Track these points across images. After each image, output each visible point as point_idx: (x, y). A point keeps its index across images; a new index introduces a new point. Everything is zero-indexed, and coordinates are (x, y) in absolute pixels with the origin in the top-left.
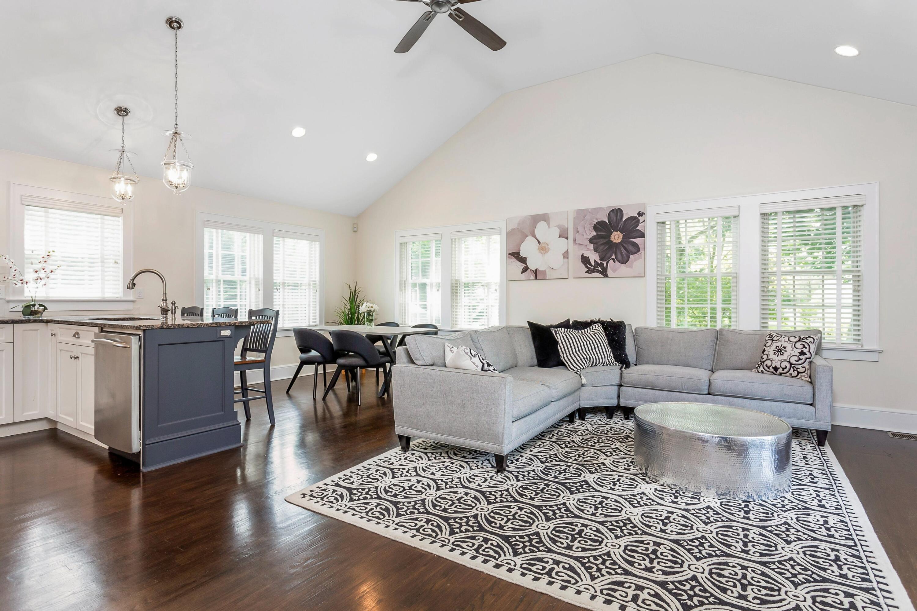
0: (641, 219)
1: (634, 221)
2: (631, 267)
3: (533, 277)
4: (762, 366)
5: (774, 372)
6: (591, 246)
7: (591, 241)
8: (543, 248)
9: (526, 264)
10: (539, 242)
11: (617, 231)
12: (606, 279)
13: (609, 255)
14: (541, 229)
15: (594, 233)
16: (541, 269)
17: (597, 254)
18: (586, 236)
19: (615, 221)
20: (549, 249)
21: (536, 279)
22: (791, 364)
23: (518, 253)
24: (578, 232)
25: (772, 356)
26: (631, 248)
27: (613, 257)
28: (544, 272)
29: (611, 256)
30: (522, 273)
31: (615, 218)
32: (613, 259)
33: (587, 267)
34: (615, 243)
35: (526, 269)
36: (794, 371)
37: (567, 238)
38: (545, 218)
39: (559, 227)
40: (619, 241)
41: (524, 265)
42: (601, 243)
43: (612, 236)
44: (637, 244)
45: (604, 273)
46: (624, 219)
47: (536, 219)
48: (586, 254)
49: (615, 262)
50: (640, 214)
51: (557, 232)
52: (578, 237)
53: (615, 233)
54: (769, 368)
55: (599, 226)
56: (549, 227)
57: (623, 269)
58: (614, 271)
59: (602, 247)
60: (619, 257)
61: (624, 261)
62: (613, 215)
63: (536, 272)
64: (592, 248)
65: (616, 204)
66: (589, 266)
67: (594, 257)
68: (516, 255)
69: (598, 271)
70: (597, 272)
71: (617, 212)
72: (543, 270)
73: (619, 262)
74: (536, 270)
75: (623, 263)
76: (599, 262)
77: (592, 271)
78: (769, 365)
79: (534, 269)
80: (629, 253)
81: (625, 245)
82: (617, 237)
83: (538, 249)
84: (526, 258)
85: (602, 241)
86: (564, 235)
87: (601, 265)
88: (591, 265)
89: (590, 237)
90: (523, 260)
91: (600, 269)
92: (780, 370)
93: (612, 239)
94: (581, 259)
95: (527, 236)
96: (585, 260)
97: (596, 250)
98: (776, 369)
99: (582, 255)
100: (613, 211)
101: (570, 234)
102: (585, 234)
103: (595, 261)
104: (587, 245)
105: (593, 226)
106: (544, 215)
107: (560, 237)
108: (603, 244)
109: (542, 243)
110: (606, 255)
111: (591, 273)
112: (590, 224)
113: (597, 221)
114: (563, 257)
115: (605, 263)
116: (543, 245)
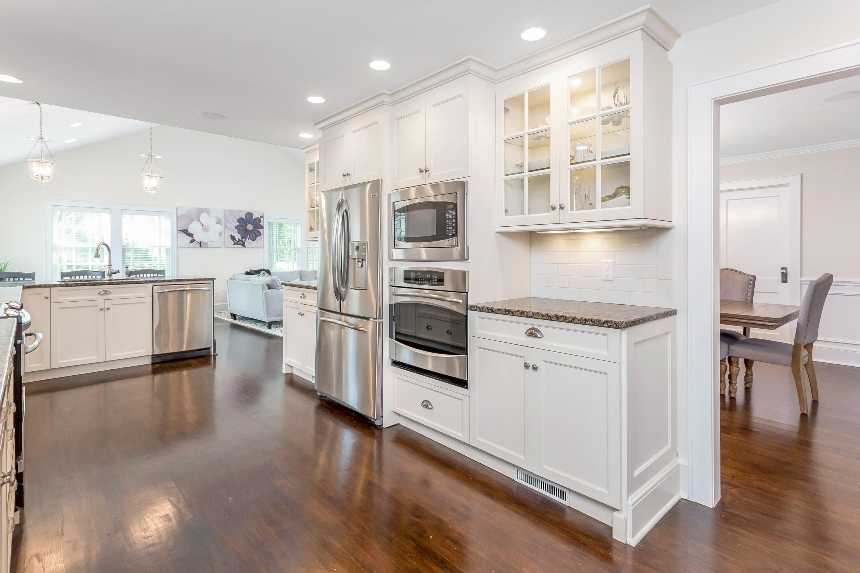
0: (262, 219)
1: (258, 220)
2: (257, 243)
3: (198, 246)
6: (236, 230)
7: (236, 227)
8: (206, 229)
9: (193, 237)
10: (203, 225)
11: (250, 224)
12: (245, 248)
13: (246, 236)
14: (204, 217)
15: (238, 224)
16: (204, 241)
17: (240, 235)
18: (233, 225)
19: (249, 218)
20: (210, 230)
21: (201, 247)
23: (187, 231)
24: (228, 222)
26: (257, 233)
27: (248, 237)
28: (206, 244)
29: (247, 236)
30: (190, 243)
31: (249, 217)
32: (248, 238)
33: (234, 242)
34: (249, 230)
35: (193, 241)
37: (221, 224)
38: (207, 211)
39: (216, 217)
40: (251, 229)
41: (191, 239)
43: (248, 226)
44: (260, 232)
45: (244, 245)
46: (254, 218)
47: (200, 211)
48: (234, 234)
49: (249, 240)
50: (261, 217)
51: (215, 220)
52: (228, 224)
53: (249, 225)
55: (240, 220)
56: (210, 217)
57: (253, 244)
58: (249, 244)
59: (243, 231)
60: (251, 237)
61: (254, 239)
62: (248, 216)
63: (200, 243)
64: (237, 232)
65: (250, 210)
66: (235, 241)
67: (238, 237)
68: (185, 232)
69: (240, 244)
70: (239, 244)
71: (249, 215)
72: (206, 242)
73: (251, 240)
74: (201, 242)
75: (253, 241)
76: (241, 239)
79: (199, 241)
80: (256, 236)
81: (254, 231)
82: (250, 227)
83: (202, 229)
84: (193, 234)
85: (243, 228)
86: (219, 222)
87: (242, 241)
88: (236, 241)
89: (236, 225)
90: (191, 235)
91: (241, 243)
93: (248, 228)
94: (231, 237)
95: (193, 220)
96: (233, 238)
99: (231, 235)
100: (248, 213)
101: (223, 222)
102: (232, 224)
103: (239, 239)
104: (233, 230)
105: (237, 219)
106: (206, 209)
107: (217, 223)
108: (243, 230)
109: (205, 226)
110: (244, 236)
111: (236, 245)
112: (236, 218)
113: (239, 217)
114: (219, 235)
115: (244, 240)
116: (206, 227)
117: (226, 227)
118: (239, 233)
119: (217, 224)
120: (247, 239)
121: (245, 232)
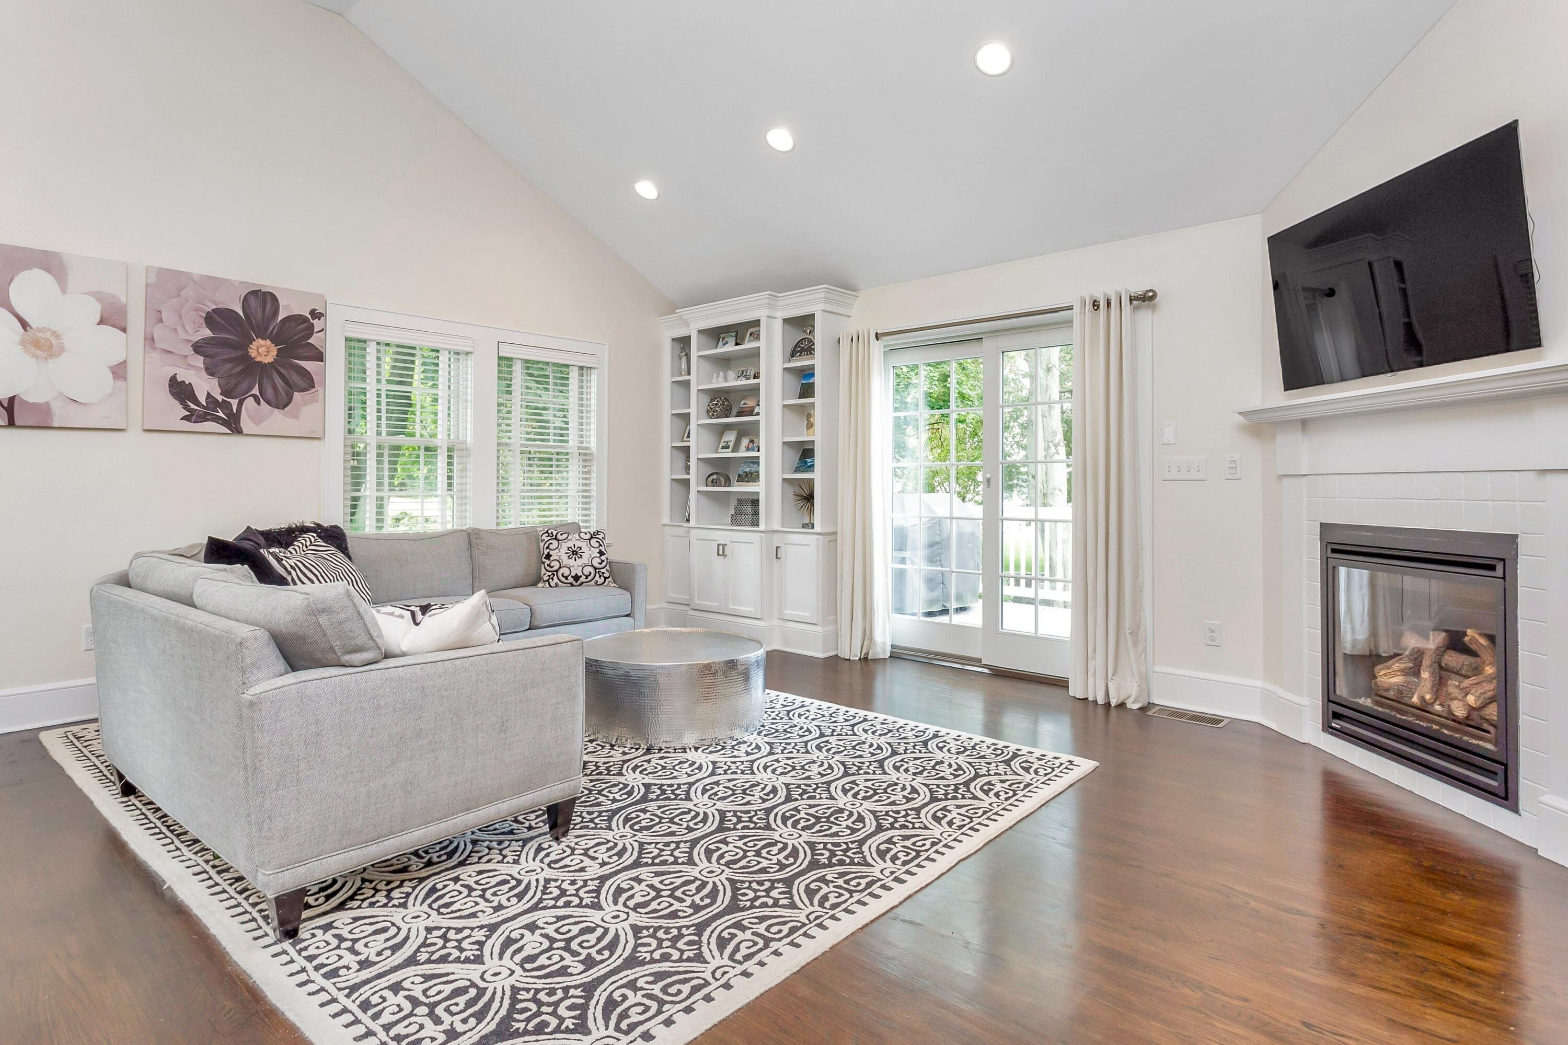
0: (318, 323)
1: (303, 325)
2: (296, 416)
4: (555, 577)
5: (574, 582)
6: (199, 361)
7: (198, 348)
8: (40, 343)
10: (24, 324)
11: (263, 338)
12: (236, 439)
13: (244, 386)
14: (32, 290)
15: (207, 333)
16: (31, 398)
17: (215, 381)
18: (182, 335)
19: (259, 315)
20: (62, 350)
21: (11, 424)
22: (595, 569)
24: (161, 321)
25: (566, 561)
26: (295, 378)
27: (256, 391)
28: (44, 410)
29: (250, 388)
31: (259, 310)
32: (254, 396)
33: (186, 408)
34: (260, 363)
36: (600, 576)
37: (124, 330)
38: (48, 262)
39: (98, 296)
40: (269, 359)
42: (226, 357)
43: (254, 346)
44: (308, 372)
45: (233, 424)
46: (281, 317)
47: (11, 260)
48: (185, 376)
49: (259, 403)
50: (316, 315)
51: (94, 310)
52: (158, 331)
53: (260, 342)
54: (566, 578)
55: (217, 319)
56: (64, 290)
57: (277, 420)
58: (258, 421)
59: (229, 366)
60: (270, 393)
61: (281, 403)
62: (254, 303)
63: (11, 407)
64: (201, 365)
65: (267, 281)
66: (193, 406)
67: (206, 387)
69: (217, 419)
70: (213, 420)
71: (264, 298)
72: (40, 400)
73: (268, 403)
74: (13, 399)
75: (277, 408)
76: (220, 398)
77: (199, 417)
78: (566, 574)
80: (292, 388)
81: (282, 370)
82: (263, 351)
83: (22, 343)
85: (227, 353)
86: (113, 319)
87: (226, 406)
88: (197, 402)
89: (196, 338)
91: (221, 414)
92: (583, 579)
93: (253, 353)
94: (170, 386)
96: (181, 390)
97: (210, 371)
98: (576, 578)
99: (173, 378)
100: (255, 293)
101: (137, 319)
102: (179, 329)
103: (209, 395)
104: (186, 357)
105: (204, 315)
106: (45, 253)
107: (101, 322)
108: (230, 360)
109: (39, 330)
110: (235, 387)
111: (194, 422)
112: (196, 310)
113: (215, 307)
114: (111, 375)
115: (234, 403)
116: (40, 335)
117: (150, 340)
118: (212, 374)
119: (103, 327)
120: (251, 398)
121: (238, 369)
